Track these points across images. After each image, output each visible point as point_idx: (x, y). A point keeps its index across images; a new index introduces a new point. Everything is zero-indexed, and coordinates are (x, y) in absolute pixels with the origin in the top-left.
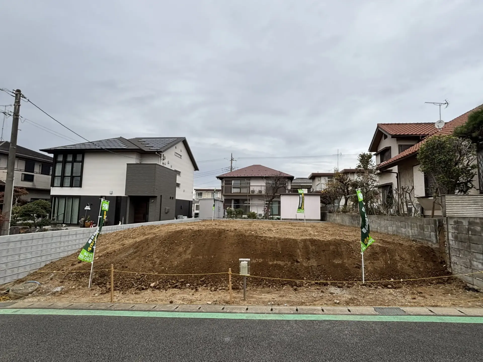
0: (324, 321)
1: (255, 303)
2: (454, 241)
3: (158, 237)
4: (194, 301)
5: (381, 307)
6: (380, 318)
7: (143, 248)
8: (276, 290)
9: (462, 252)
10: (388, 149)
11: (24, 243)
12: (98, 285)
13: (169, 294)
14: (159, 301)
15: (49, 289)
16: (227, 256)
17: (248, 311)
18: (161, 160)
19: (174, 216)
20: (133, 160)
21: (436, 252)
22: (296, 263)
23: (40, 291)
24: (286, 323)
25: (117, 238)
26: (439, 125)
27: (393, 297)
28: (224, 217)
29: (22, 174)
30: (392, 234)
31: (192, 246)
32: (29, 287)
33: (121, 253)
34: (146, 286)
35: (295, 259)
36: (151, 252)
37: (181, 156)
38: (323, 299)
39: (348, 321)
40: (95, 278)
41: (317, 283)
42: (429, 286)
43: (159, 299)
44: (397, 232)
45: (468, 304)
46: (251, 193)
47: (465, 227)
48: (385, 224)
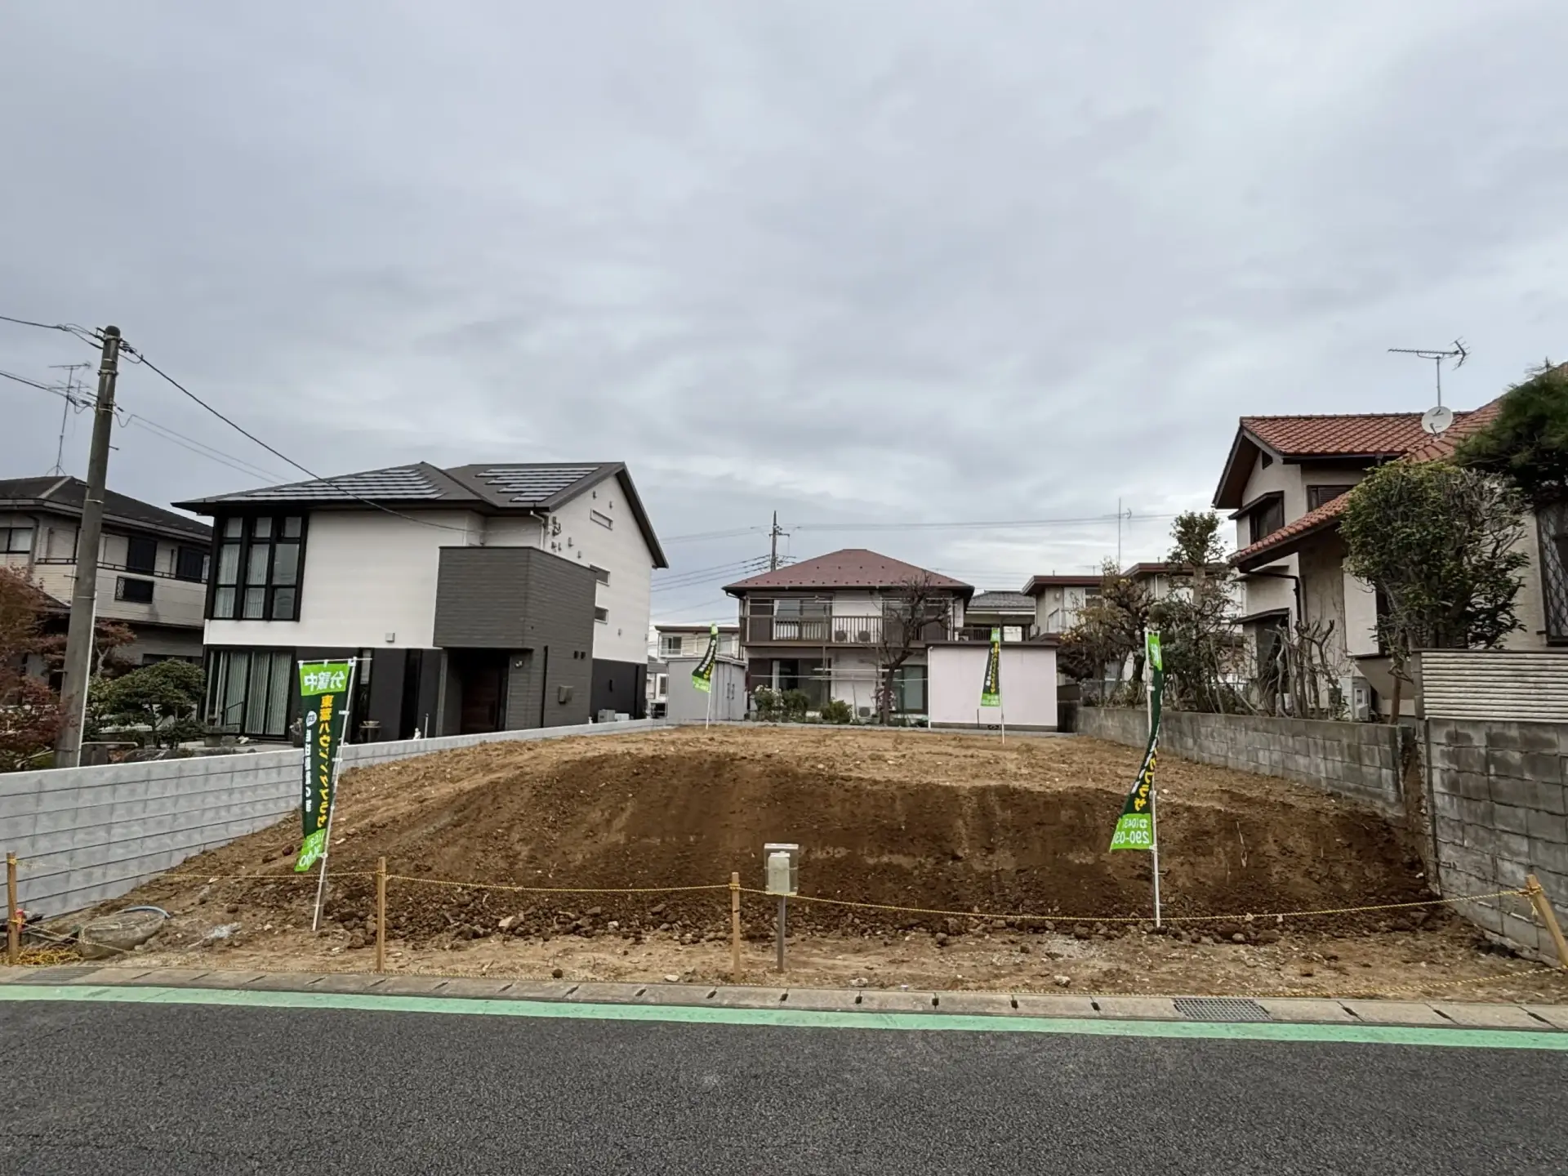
0: (1012, 1033)
1: (812, 981)
2: (1447, 797)
3: (527, 777)
4: (626, 974)
5: (1199, 997)
6: (1184, 1028)
7: (480, 810)
8: (882, 942)
9: (1470, 830)
10: (1275, 500)
11: (123, 791)
12: (342, 921)
13: (553, 951)
14: (522, 971)
15: (194, 932)
16: (736, 837)
17: (786, 1003)
18: (546, 533)
19: (588, 712)
20: (460, 535)
21: (1395, 830)
22: (950, 863)
23: (169, 938)
24: (895, 1037)
25: (405, 779)
26: (1437, 422)
27: (1243, 970)
28: (747, 717)
29: (119, 577)
30: (1267, 773)
31: (630, 807)
32: (138, 925)
33: (413, 826)
34: (485, 927)
35: (947, 847)
36: (505, 825)
37: (610, 521)
38: (1021, 970)
39: (1083, 1035)
40: (335, 901)
41: (1011, 925)
42: (1364, 939)
43: (522, 966)
44: (1284, 768)
45: (1474, 993)
46: (833, 639)
47: (1479, 754)
48: (1250, 744)
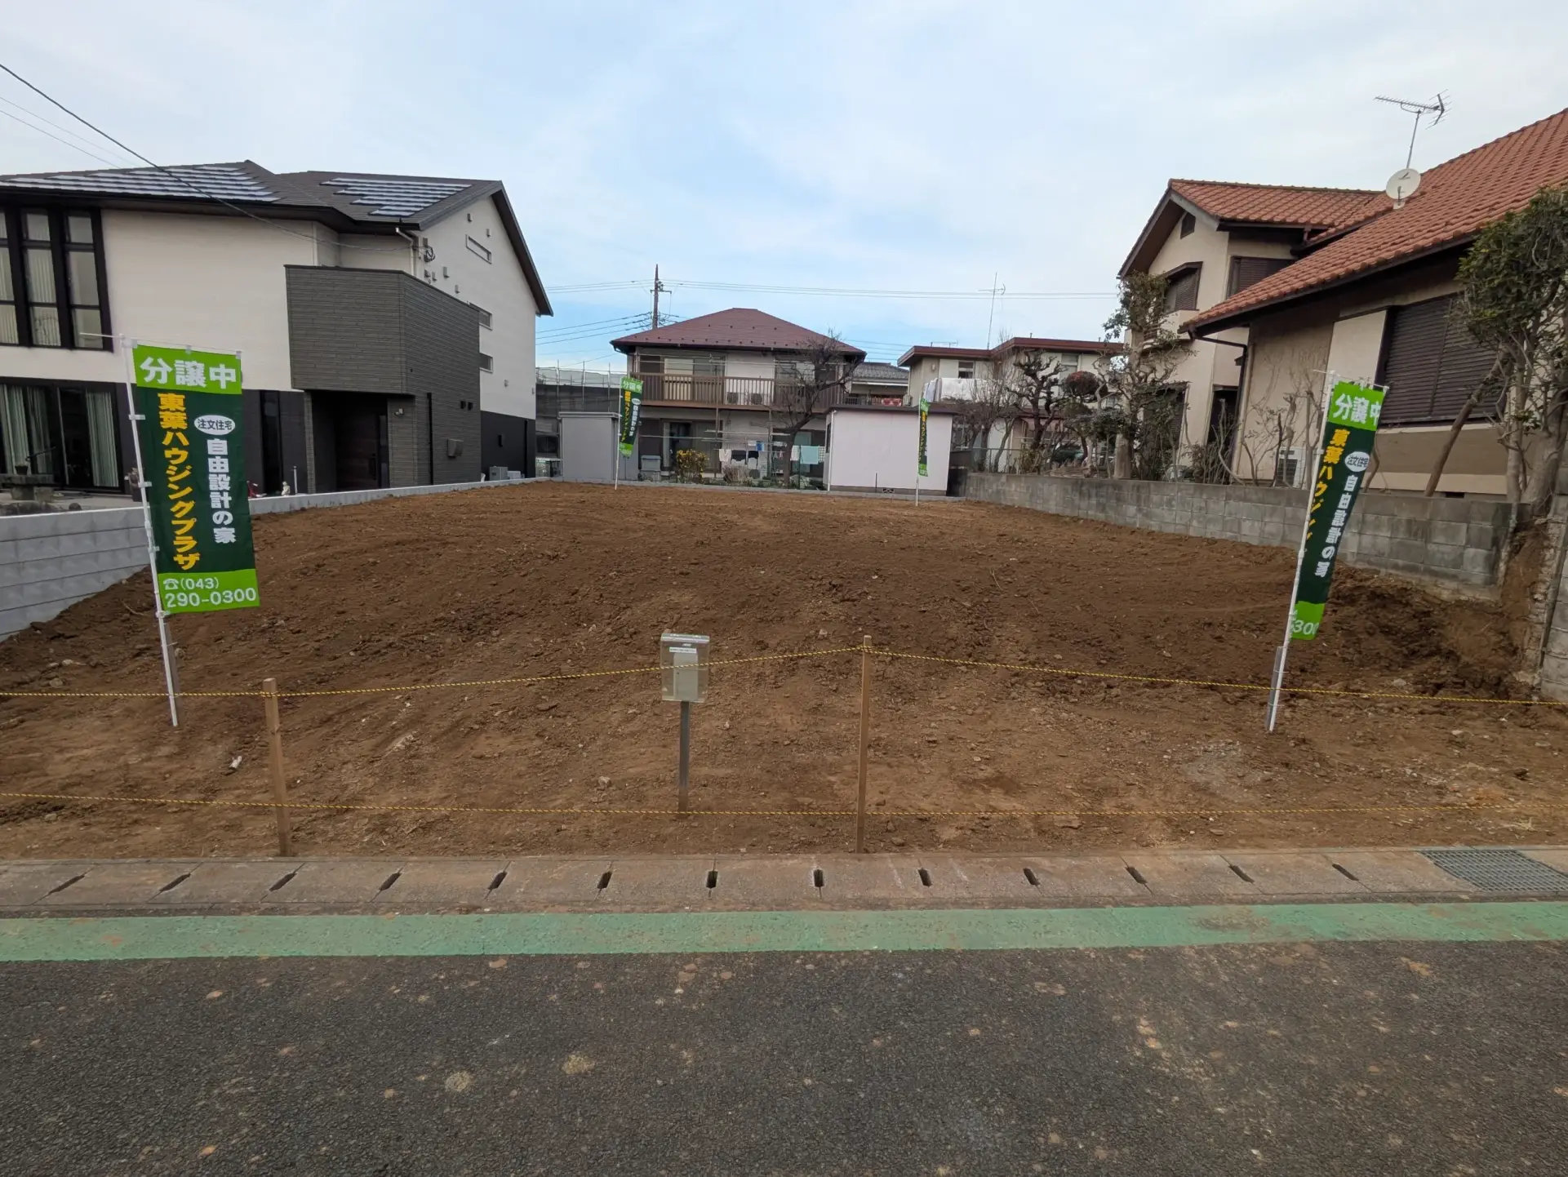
10: (1191, 271)
17: (935, 892)
18: (417, 257)
19: (479, 467)
20: (306, 250)
26: (1403, 184)
28: (640, 476)
37: (489, 253)
46: (726, 402)
48: (1230, 514)
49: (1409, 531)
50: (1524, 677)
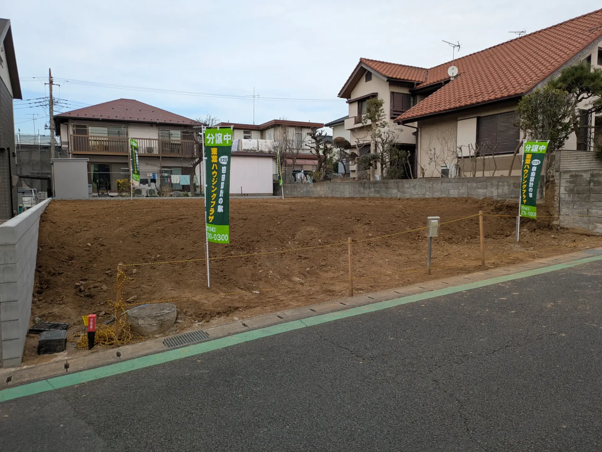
2: (567, 195)
9: (578, 203)
10: (373, 96)
37: (2, 62)
47: (586, 180)
48: (444, 188)
49: (514, 186)
50: (555, 223)
